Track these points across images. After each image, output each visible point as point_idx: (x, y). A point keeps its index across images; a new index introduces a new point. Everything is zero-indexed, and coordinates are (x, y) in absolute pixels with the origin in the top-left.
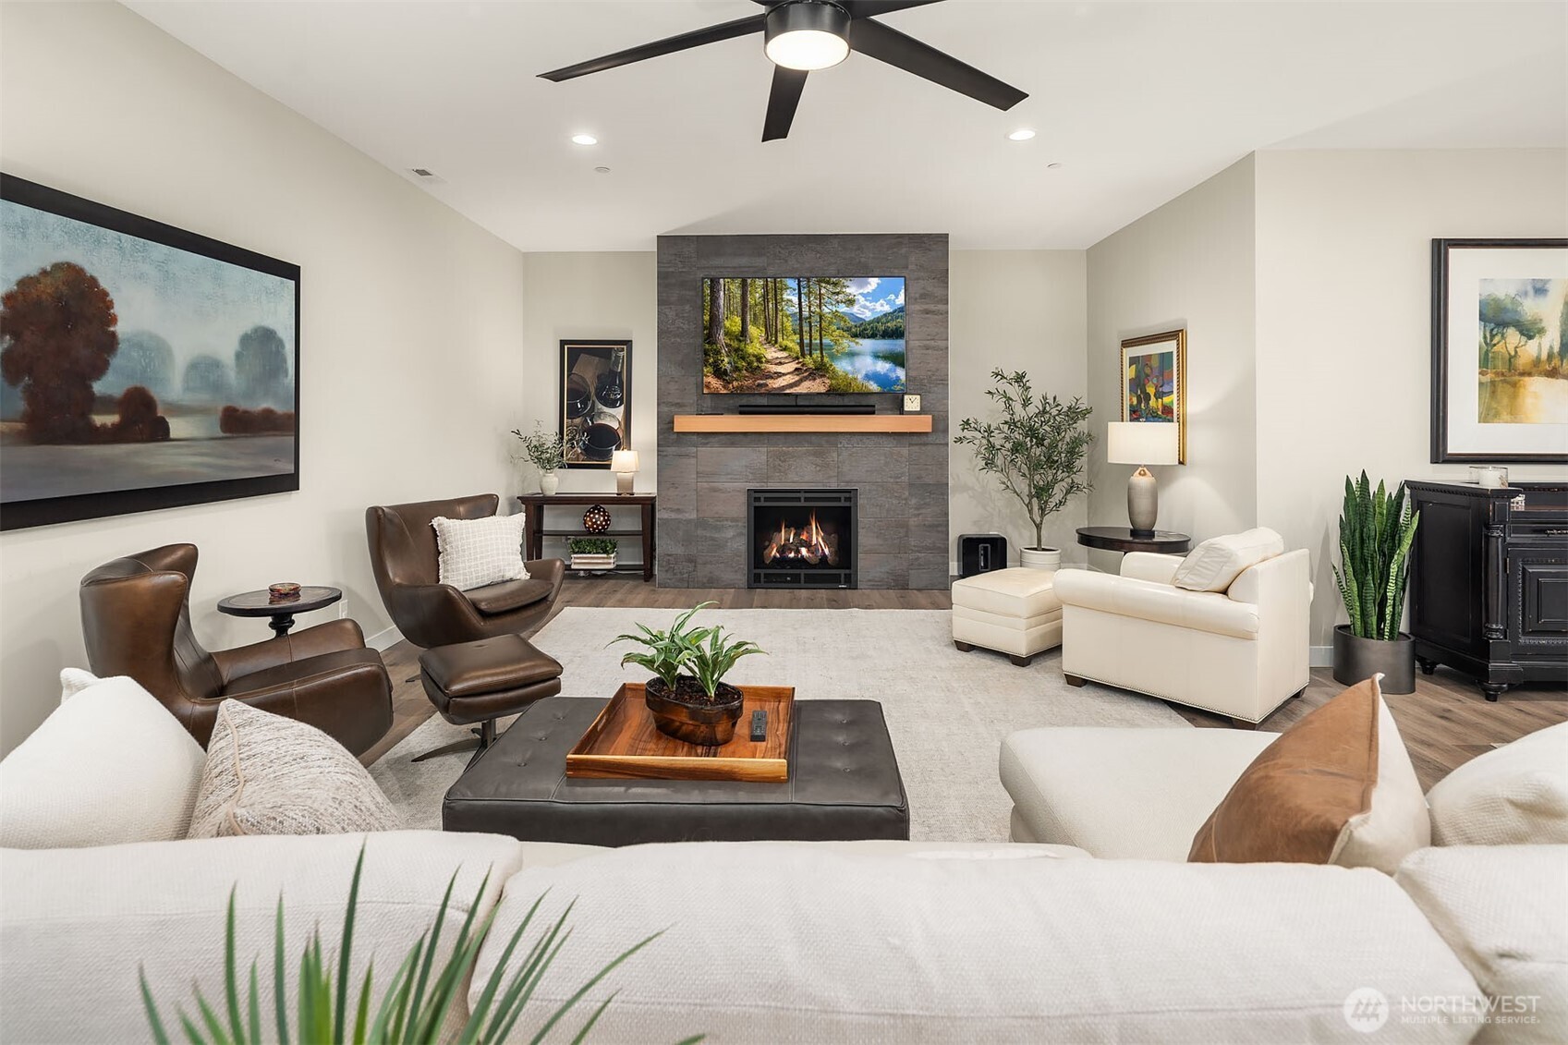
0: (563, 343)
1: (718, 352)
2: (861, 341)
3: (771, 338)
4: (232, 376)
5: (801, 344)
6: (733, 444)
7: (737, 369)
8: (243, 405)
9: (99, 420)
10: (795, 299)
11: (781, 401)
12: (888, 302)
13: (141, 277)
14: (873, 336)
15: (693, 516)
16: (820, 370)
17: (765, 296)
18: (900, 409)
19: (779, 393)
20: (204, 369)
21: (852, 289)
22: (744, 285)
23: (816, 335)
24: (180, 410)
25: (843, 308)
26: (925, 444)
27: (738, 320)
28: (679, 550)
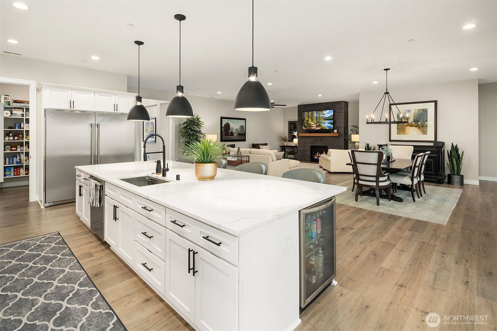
0: (289, 122)
1: (305, 123)
2: (325, 121)
3: (312, 121)
4: (239, 130)
5: (317, 122)
6: (308, 138)
7: (307, 126)
8: (240, 133)
9: (229, 134)
10: (316, 115)
11: (313, 131)
12: (330, 114)
13: (232, 123)
14: (328, 120)
15: (303, 149)
16: (319, 126)
17: (311, 114)
18: (333, 132)
19: (313, 130)
20: (237, 130)
21: (325, 112)
22: (308, 113)
23: (319, 120)
24: (235, 133)
25: (323, 116)
26: (339, 138)
27: (307, 118)
28: (301, 155)
